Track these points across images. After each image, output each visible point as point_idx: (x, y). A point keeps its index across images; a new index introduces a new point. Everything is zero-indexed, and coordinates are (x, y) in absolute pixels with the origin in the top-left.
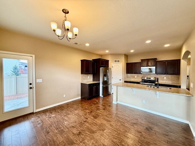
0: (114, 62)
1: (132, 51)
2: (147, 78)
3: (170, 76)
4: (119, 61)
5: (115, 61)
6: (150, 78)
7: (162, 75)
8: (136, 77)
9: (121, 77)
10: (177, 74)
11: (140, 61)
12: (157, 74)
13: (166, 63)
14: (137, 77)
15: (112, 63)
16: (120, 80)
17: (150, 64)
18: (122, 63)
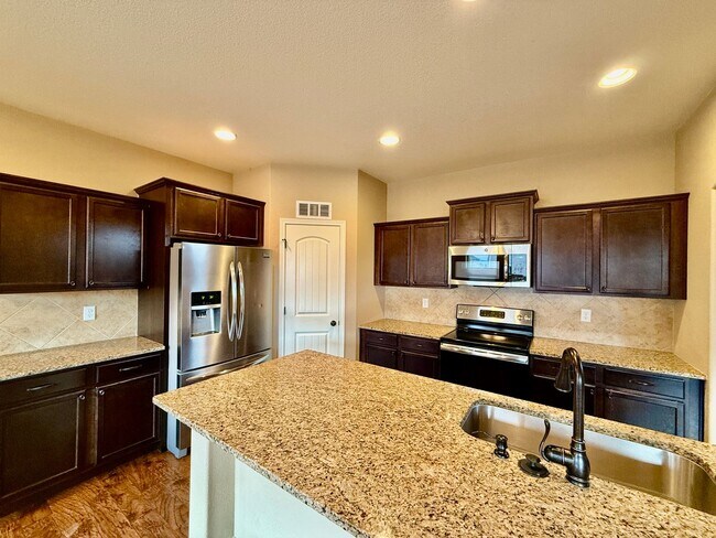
0: (295, 217)
2: (483, 313)
3: (615, 304)
4: (325, 208)
5: (303, 209)
6: (502, 315)
7: (566, 297)
8: (426, 303)
9: (337, 308)
10: (665, 292)
11: (445, 212)
12: (539, 291)
13: (597, 218)
14: (433, 303)
15: (283, 221)
16: (333, 324)
17: (499, 228)
18: (343, 224)
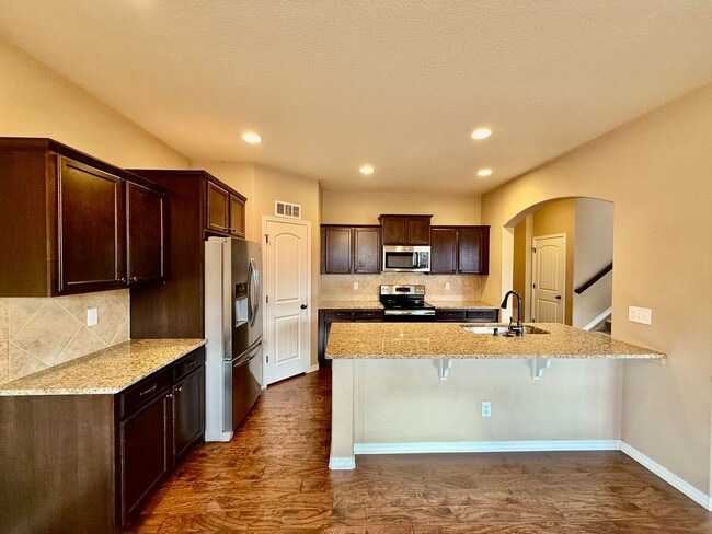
0: (274, 215)
1: (367, 170)
2: (397, 290)
4: (296, 209)
5: (280, 208)
6: (408, 290)
9: (306, 295)
13: (457, 234)
14: (362, 286)
15: (264, 218)
16: (303, 307)
18: (309, 224)
